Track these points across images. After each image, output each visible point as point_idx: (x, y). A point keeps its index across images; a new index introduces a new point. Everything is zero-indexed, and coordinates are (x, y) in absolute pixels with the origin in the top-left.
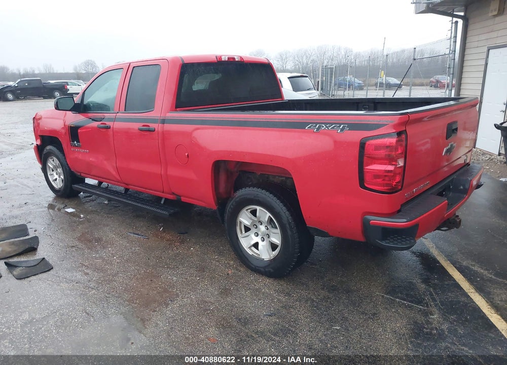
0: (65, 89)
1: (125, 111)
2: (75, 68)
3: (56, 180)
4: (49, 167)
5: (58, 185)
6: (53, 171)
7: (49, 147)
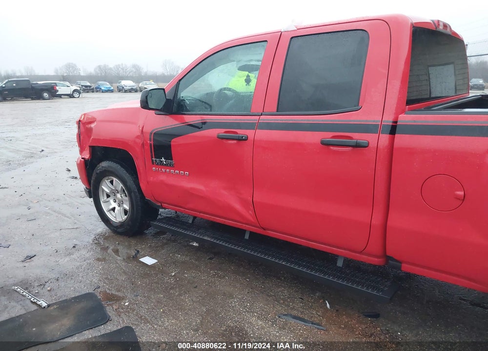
0: (54, 90)
1: (277, 111)
2: (56, 71)
3: (114, 209)
4: (103, 190)
5: (118, 217)
6: (108, 196)
7: (105, 164)
